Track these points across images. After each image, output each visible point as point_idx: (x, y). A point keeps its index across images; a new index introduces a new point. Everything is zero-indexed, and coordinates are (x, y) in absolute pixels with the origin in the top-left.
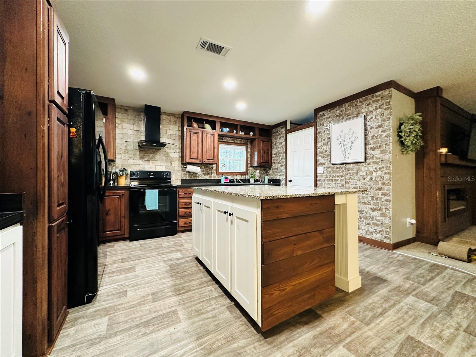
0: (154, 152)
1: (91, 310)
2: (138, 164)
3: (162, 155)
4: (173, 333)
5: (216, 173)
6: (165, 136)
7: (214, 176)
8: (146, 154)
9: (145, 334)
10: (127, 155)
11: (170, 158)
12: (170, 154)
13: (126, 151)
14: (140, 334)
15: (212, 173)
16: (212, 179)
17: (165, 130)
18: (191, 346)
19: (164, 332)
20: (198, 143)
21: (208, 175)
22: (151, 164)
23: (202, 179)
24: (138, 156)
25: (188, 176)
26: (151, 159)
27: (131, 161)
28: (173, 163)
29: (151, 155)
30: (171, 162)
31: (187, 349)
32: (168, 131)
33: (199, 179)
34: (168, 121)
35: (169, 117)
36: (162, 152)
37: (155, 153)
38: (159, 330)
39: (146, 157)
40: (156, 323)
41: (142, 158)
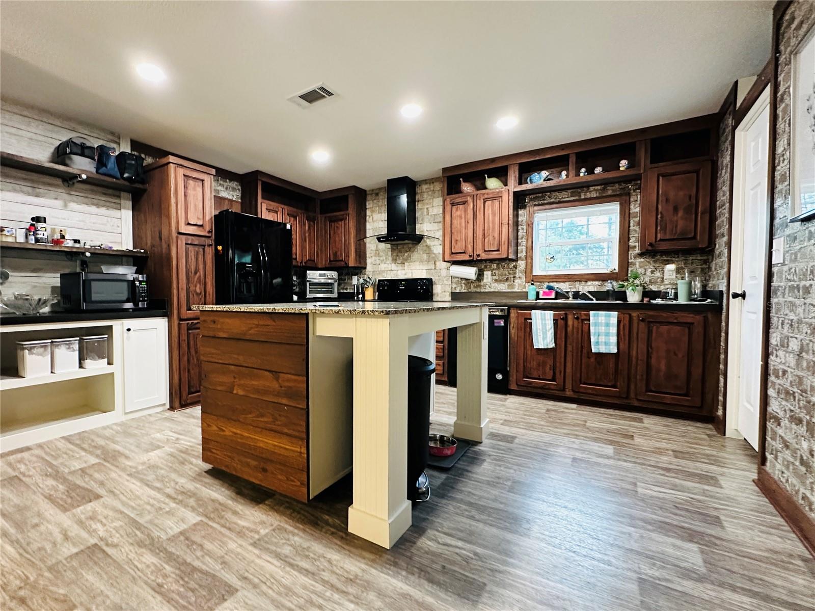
0: (410, 249)
2: (390, 269)
3: (421, 253)
5: (524, 277)
6: (426, 220)
7: (520, 285)
8: (400, 254)
10: (378, 258)
11: (434, 256)
12: (432, 248)
13: (377, 253)
15: (514, 277)
16: (516, 290)
17: (426, 210)
20: (467, 222)
21: (506, 283)
22: (406, 268)
23: (492, 290)
24: (390, 258)
25: (463, 285)
26: (406, 260)
27: (383, 266)
28: (438, 263)
29: (406, 254)
30: (435, 263)
32: (430, 210)
33: (486, 291)
34: (430, 193)
35: (432, 186)
36: (420, 247)
37: (412, 250)
39: (399, 258)
41: (395, 260)
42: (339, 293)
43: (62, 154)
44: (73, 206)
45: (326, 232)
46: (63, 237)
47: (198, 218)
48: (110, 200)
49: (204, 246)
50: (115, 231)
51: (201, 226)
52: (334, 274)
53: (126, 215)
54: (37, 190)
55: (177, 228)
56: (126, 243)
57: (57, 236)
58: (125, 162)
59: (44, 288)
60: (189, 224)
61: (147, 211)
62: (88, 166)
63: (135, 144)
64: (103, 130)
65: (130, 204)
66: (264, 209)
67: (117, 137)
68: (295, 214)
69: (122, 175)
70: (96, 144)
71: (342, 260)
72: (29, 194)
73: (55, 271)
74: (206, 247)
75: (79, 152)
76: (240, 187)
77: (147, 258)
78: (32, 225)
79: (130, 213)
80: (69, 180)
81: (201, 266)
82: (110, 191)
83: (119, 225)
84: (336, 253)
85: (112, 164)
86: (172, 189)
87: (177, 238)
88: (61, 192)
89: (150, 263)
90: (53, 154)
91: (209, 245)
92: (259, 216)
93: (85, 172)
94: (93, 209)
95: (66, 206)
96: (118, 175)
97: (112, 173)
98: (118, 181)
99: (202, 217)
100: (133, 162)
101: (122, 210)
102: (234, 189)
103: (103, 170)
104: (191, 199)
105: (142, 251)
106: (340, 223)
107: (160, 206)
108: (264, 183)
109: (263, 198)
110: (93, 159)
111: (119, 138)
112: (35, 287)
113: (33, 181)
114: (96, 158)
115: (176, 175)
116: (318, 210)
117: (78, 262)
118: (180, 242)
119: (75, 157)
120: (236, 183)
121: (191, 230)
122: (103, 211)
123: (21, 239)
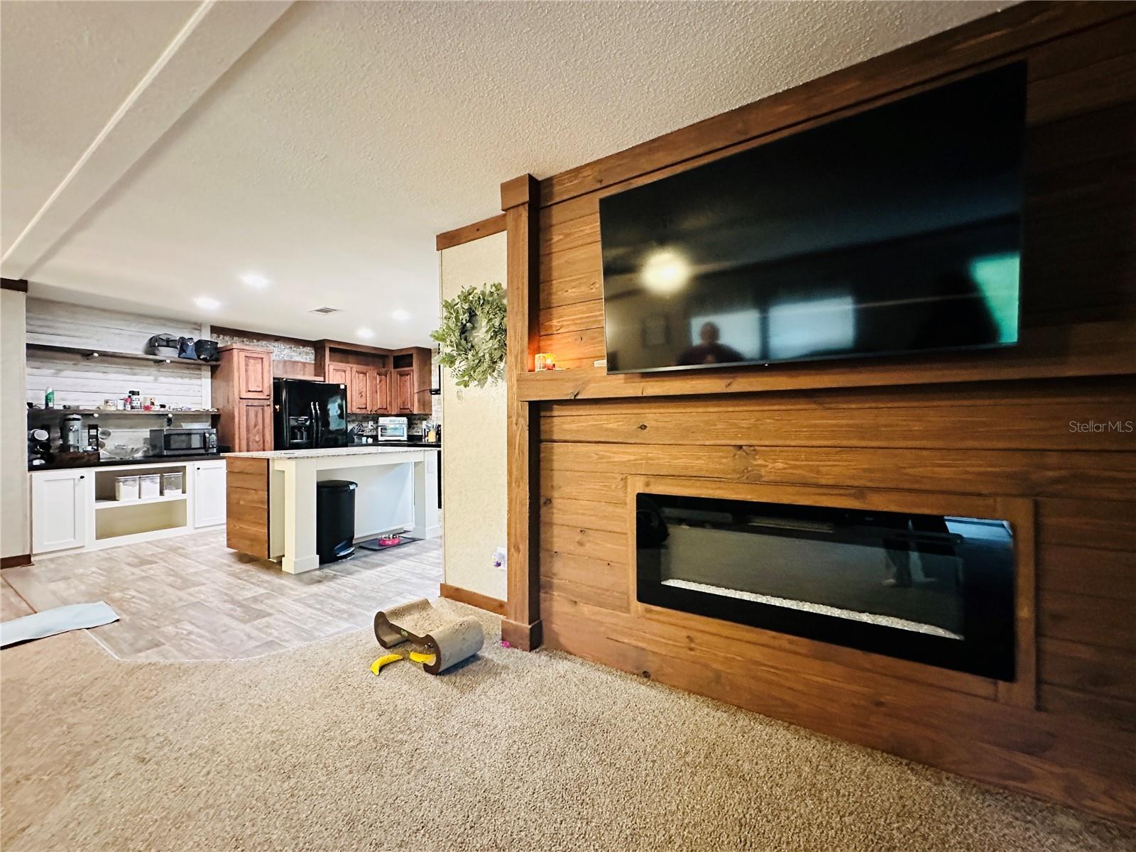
43: (151, 347)
46: (153, 404)
47: (258, 387)
48: (191, 372)
49: (263, 406)
50: (195, 396)
51: (263, 392)
53: (207, 382)
54: (135, 370)
55: (240, 394)
56: (205, 405)
57: (148, 403)
58: (202, 347)
59: (137, 439)
60: (249, 391)
62: (172, 353)
63: (214, 330)
65: (209, 373)
69: (199, 357)
70: (177, 337)
71: (408, 409)
72: (127, 374)
73: (146, 428)
74: (266, 407)
75: (165, 344)
77: (218, 416)
78: (130, 397)
79: (210, 380)
80: (159, 362)
81: (260, 421)
82: (192, 366)
83: (201, 390)
85: (190, 350)
86: (236, 366)
87: (239, 402)
88: (153, 370)
89: (222, 420)
90: (144, 347)
91: (268, 405)
93: (168, 357)
94: (179, 380)
95: (156, 380)
96: (196, 357)
97: (191, 356)
98: (196, 361)
99: (263, 386)
100: (209, 346)
101: (204, 379)
103: (184, 355)
104: (251, 374)
105: (216, 411)
110: (175, 348)
112: (130, 439)
113: (131, 365)
114: (178, 347)
115: (238, 358)
118: (241, 404)
119: (160, 348)
120: (311, 348)
121: (252, 395)
123: (121, 407)
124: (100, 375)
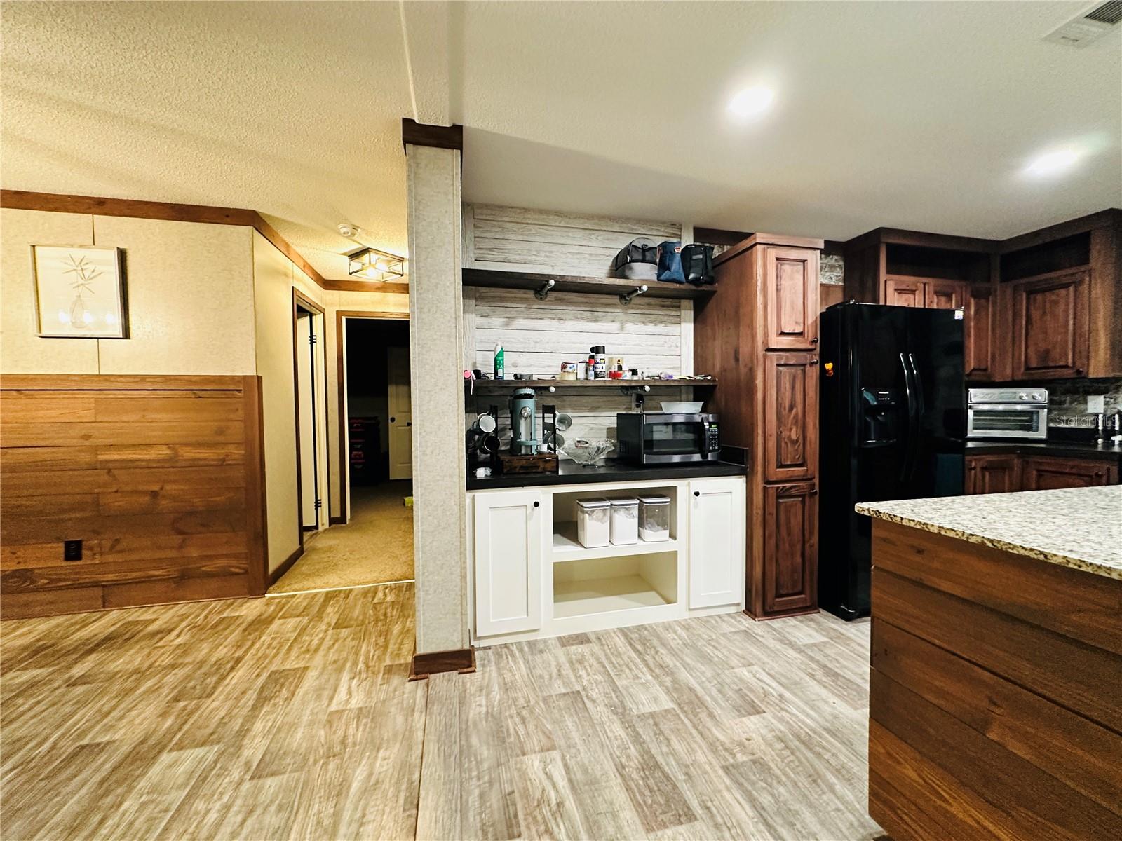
1: (833, 625)
4: (827, 702)
9: (813, 675)
14: (810, 671)
18: (808, 721)
19: (824, 693)
31: (802, 717)
38: (825, 687)
40: (839, 683)
42: (1049, 429)
43: (620, 266)
44: (630, 327)
45: (1016, 315)
46: (620, 368)
47: (796, 323)
48: (668, 313)
49: (804, 365)
50: (673, 353)
51: (801, 334)
52: (1041, 394)
53: (687, 329)
54: (596, 313)
55: (766, 342)
56: (684, 369)
57: (615, 368)
58: (691, 258)
59: (601, 429)
60: (783, 334)
61: (716, 323)
62: (649, 273)
63: (699, 233)
64: (662, 223)
65: (690, 314)
66: (890, 290)
67: (677, 227)
68: (950, 291)
69: (687, 276)
70: (656, 242)
71: (1066, 367)
72: (588, 320)
73: (612, 409)
74: (808, 368)
75: (640, 258)
76: (841, 263)
77: (714, 387)
78: (592, 357)
79: (692, 326)
80: (625, 295)
81: (799, 397)
82: (668, 302)
83: (679, 345)
84: (1047, 352)
85: (676, 265)
86: (759, 284)
87: (765, 357)
88: (617, 312)
89: (719, 394)
90: (612, 266)
91: (812, 364)
92: (882, 303)
93: (645, 281)
94: (651, 328)
95: (622, 328)
96: (683, 278)
97: (676, 276)
98: (682, 286)
99: (802, 321)
100: (701, 256)
101: (682, 325)
102: (832, 267)
103: (666, 275)
104: (786, 295)
105: (709, 378)
106: (1063, 292)
107: (737, 313)
108: (889, 246)
109: (888, 272)
110: (654, 263)
111: (681, 229)
112: (592, 429)
113: (592, 304)
114: (658, 261)
115: (763, 263)
116: (996, 274)
117: (634, 397)
118: (768, 363)
119: (636, 266)
120: (835, 257)
121: (786, 342)
122: (661, 328)
123: (582, 376)
124: (555, 324)
